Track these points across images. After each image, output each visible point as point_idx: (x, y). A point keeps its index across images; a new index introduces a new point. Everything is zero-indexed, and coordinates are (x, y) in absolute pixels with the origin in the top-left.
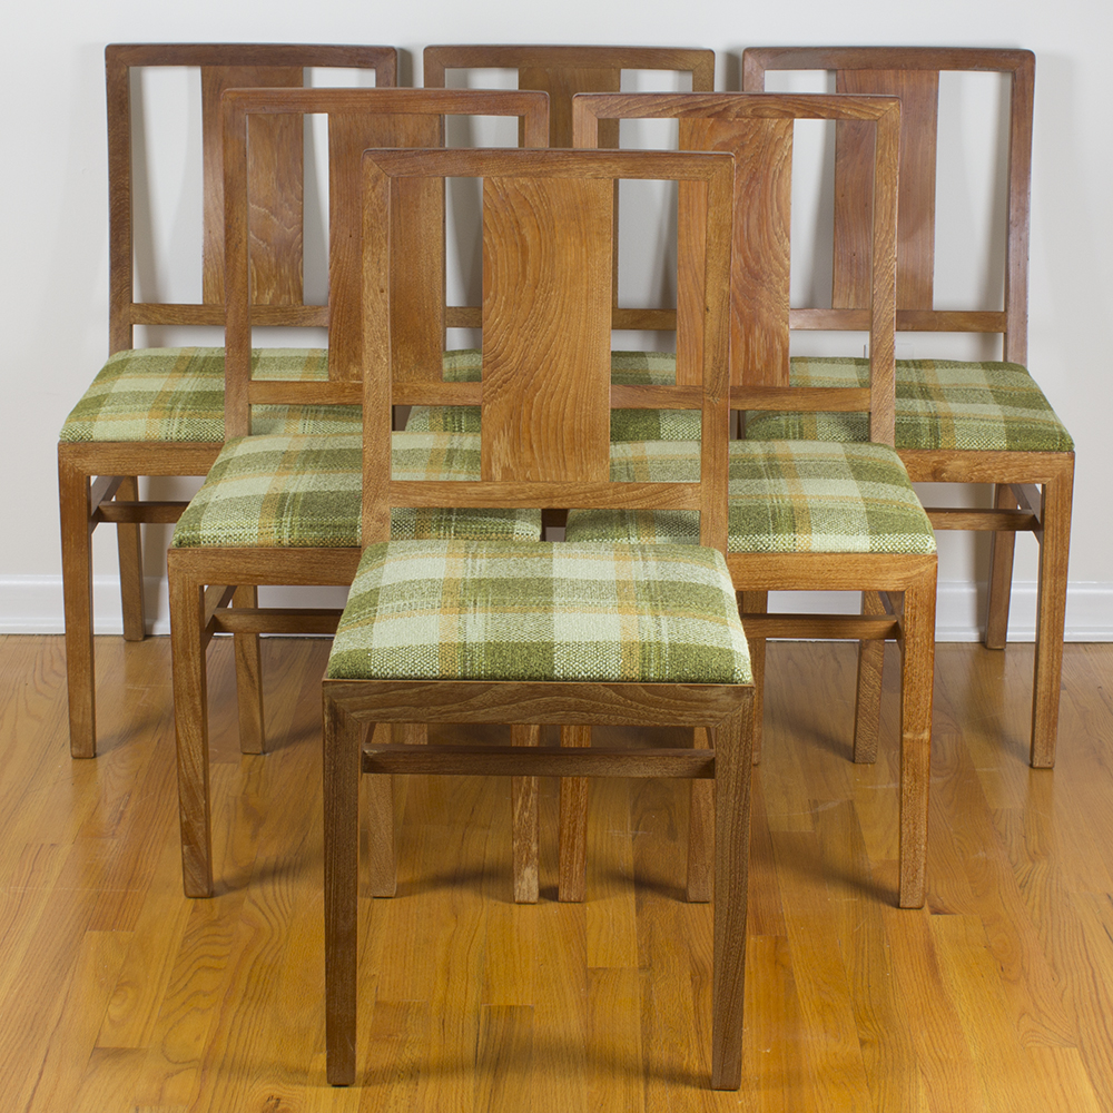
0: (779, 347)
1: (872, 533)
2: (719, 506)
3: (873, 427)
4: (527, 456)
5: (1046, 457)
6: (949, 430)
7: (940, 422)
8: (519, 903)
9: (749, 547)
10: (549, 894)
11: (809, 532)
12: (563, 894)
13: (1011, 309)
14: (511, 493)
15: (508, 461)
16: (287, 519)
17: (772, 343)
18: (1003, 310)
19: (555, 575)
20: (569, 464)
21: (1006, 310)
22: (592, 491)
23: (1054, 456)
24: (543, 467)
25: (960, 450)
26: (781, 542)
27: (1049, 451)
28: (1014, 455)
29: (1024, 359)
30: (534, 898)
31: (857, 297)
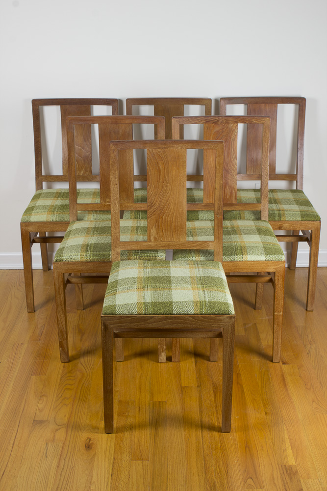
0: (234, 192)
1: (266, 255)
2: (220, 248)
3: (262, 215)
4: (161, 234)
5: (313, 222)
6: (284, 215)
7: (281, 212)
8: (160, 363)
9: (228, 259)
10: (169, 359)
11: (247, 255)
12: (173, 360)
13: (298, 173)
14: (157, 245)
15: (155, 235)
16: (89, 253)
17: (232, 190)
18: (296, 174)
19: (172, 275)
20: (174, 236)
21: (297, 174)
22: (181, 244)
23: (315, 222)
24: (166, 237)
25: (287, 221)
26: (238, 258)
27: (313, 221)
28: (303, 222)
29: (302, 188)
30: (165, 361)
31: (253, 171)
